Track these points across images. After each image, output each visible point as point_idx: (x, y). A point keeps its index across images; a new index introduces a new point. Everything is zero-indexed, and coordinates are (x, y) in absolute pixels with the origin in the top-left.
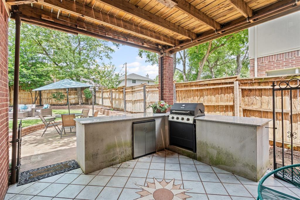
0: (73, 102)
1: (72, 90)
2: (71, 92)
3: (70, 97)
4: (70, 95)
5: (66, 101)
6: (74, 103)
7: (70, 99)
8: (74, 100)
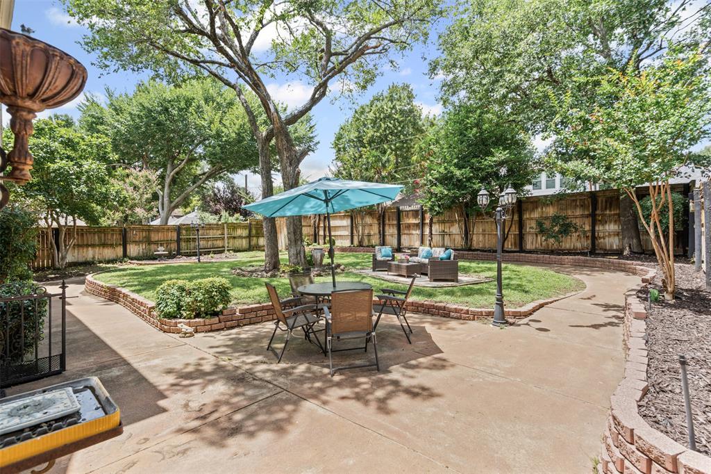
0: (612, 246)
1: (611, 207)
2: (608, 212)
3: (601, 228)
4: (604, 222)
5: (589, 242)
6: (615, 247)
7: (601, 235)
8: (616, 238)
